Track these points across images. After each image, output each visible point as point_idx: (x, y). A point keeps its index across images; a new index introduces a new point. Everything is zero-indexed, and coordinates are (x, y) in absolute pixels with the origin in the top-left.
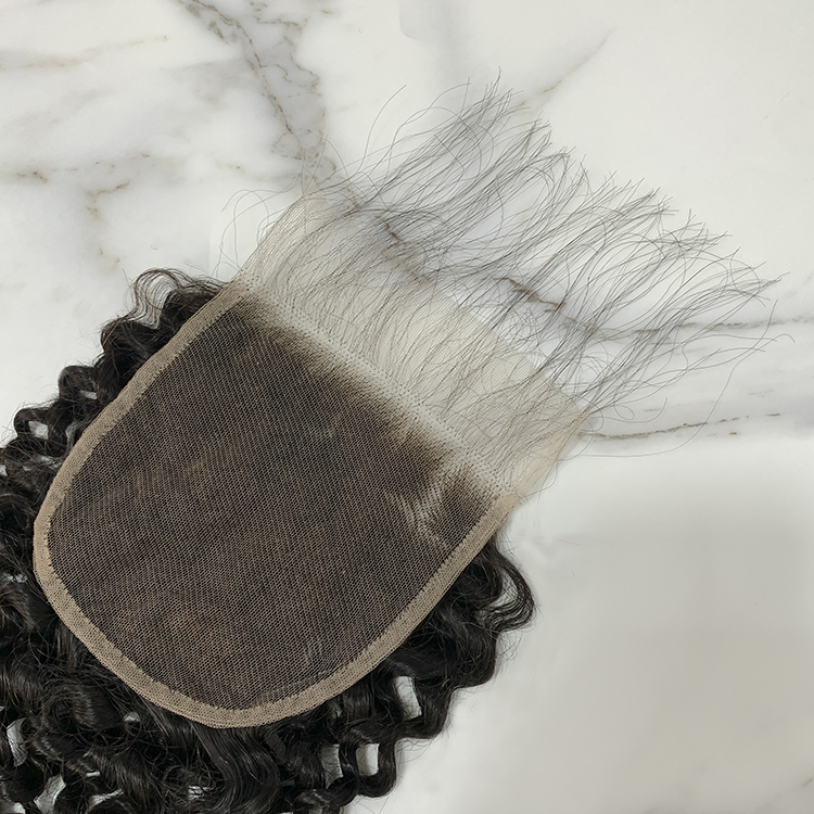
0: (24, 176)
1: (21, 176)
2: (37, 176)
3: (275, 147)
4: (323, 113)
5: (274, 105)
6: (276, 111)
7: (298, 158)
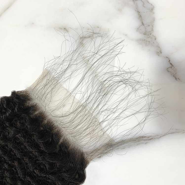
0: (61, 29)
2: (65, 29)
3: (138, 29)
4: (154, 20)
5: (139, 15)
6: (139, 17)
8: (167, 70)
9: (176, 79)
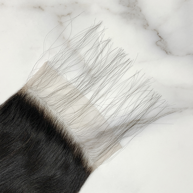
0: (36, 8)
1: (35, 8)
2: (40, 8)
3: (121, 2)
7: (128, 6)
8: (157, 44)
9: (167, 53)
